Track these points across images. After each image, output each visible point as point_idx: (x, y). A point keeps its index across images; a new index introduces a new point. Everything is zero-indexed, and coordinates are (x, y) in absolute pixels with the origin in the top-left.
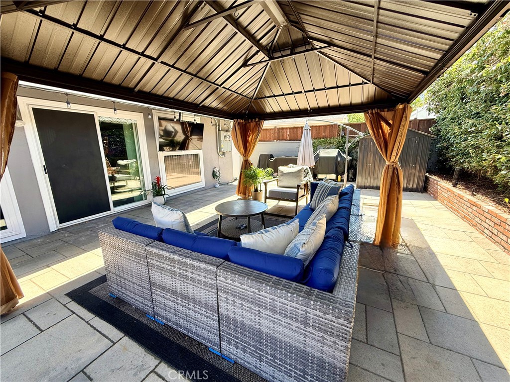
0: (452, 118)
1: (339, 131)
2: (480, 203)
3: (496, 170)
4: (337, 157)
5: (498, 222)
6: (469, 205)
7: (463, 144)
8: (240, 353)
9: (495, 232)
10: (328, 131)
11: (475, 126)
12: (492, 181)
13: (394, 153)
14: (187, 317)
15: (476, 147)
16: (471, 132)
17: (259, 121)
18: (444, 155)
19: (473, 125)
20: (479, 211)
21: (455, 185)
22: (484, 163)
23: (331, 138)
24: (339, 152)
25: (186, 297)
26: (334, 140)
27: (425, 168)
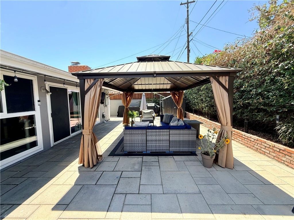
0: (189, 93)
1: (154, 96)
2: (201, 118)
3: (203, 109)
4: (155, 106)
5: (206, 122)
6: (199, 119)
7: (194, 101)
8: (175, 148)
9: (206, 124)
10: (149, 95)
11: (196, 96)
12: (202, 112)
13: (180, 105)
14: (159, 146)
15: (197, 103)
16: (196, 98)
17: (132, 92)
18: (189, 105)
19: (195, 96)
20: (202, 120)
21: (194, 114)
22: (200, 107)
23: (151, 98)
24: (155, 104)
25: (159, 140)
26: (152, 99)
27: (185, 110)
